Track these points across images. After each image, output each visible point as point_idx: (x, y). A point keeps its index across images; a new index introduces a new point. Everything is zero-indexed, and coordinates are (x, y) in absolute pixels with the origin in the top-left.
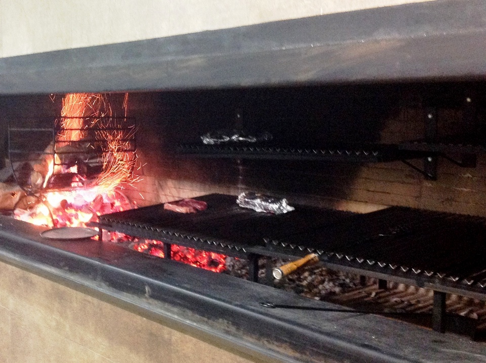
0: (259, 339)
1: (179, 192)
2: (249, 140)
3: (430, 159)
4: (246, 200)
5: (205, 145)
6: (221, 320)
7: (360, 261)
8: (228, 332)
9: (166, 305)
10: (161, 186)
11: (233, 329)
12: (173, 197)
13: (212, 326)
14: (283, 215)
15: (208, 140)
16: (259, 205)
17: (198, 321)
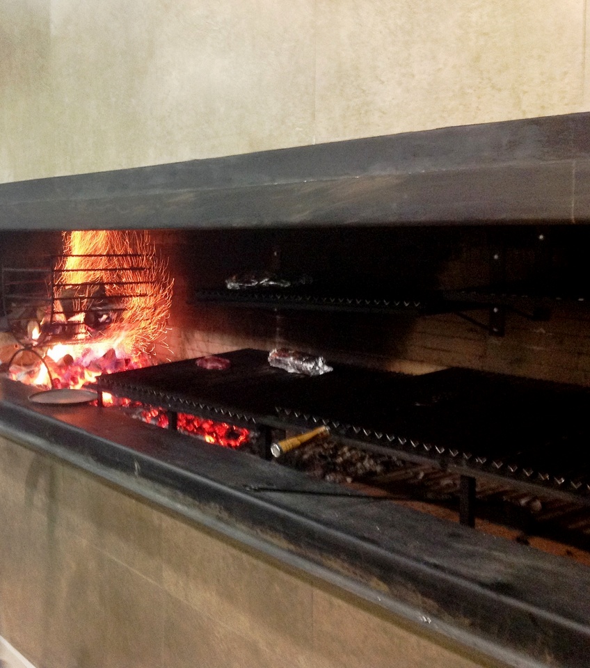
0: (252, 528)
1: (207, 346)
2: (282, 285)
3: (495, 310)
4: (278, 358)
5: (228, 290)
6: (212, 504)
7: (379, 436)
8: (220, 519)
9: (157, 486)
10: (188, 340)
11: (225, 515)
12: (202, 352)
13: (204, 512)
14: (319, 376)
15: (232, 284)
16: (291, 365)
17: (188, 506)
